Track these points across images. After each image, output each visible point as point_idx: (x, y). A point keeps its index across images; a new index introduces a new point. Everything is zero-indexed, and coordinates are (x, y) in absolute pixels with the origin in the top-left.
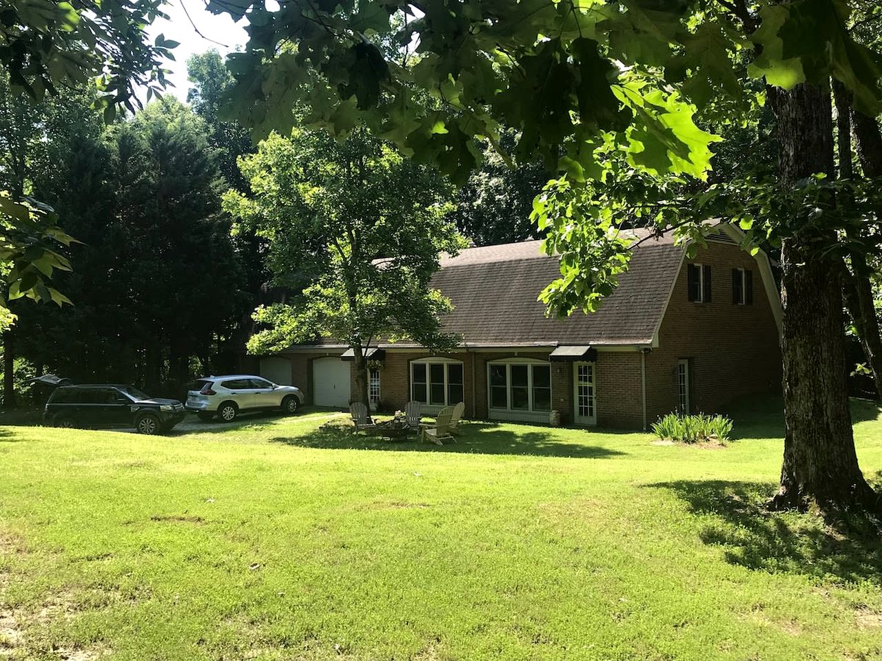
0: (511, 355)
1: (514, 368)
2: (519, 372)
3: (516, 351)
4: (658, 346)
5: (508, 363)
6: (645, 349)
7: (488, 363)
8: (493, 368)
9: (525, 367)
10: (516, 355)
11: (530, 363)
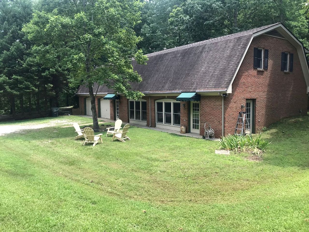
0: (164, 98)
1: (166, 104)
2: (168, 106)
3: (166, 95)
4: (231, 93)
5: (164, 101)
6: (223, 94)
7: (156, 101)
8: (158, 103)
9: (170, 103)
10: (166, 97)
11: (172, 102)
